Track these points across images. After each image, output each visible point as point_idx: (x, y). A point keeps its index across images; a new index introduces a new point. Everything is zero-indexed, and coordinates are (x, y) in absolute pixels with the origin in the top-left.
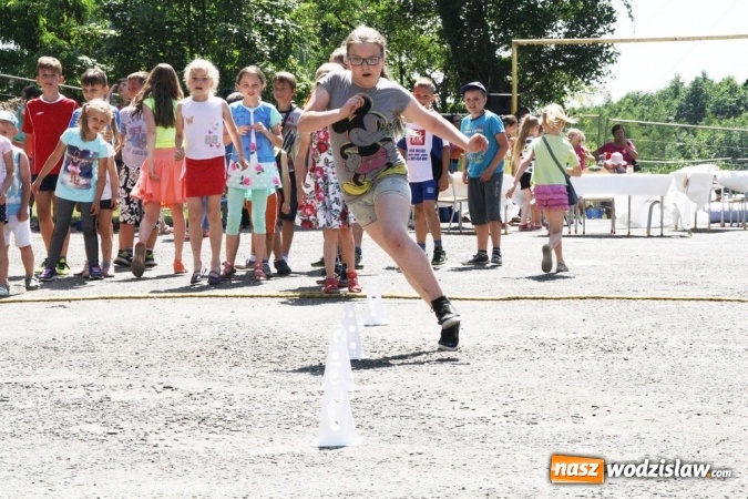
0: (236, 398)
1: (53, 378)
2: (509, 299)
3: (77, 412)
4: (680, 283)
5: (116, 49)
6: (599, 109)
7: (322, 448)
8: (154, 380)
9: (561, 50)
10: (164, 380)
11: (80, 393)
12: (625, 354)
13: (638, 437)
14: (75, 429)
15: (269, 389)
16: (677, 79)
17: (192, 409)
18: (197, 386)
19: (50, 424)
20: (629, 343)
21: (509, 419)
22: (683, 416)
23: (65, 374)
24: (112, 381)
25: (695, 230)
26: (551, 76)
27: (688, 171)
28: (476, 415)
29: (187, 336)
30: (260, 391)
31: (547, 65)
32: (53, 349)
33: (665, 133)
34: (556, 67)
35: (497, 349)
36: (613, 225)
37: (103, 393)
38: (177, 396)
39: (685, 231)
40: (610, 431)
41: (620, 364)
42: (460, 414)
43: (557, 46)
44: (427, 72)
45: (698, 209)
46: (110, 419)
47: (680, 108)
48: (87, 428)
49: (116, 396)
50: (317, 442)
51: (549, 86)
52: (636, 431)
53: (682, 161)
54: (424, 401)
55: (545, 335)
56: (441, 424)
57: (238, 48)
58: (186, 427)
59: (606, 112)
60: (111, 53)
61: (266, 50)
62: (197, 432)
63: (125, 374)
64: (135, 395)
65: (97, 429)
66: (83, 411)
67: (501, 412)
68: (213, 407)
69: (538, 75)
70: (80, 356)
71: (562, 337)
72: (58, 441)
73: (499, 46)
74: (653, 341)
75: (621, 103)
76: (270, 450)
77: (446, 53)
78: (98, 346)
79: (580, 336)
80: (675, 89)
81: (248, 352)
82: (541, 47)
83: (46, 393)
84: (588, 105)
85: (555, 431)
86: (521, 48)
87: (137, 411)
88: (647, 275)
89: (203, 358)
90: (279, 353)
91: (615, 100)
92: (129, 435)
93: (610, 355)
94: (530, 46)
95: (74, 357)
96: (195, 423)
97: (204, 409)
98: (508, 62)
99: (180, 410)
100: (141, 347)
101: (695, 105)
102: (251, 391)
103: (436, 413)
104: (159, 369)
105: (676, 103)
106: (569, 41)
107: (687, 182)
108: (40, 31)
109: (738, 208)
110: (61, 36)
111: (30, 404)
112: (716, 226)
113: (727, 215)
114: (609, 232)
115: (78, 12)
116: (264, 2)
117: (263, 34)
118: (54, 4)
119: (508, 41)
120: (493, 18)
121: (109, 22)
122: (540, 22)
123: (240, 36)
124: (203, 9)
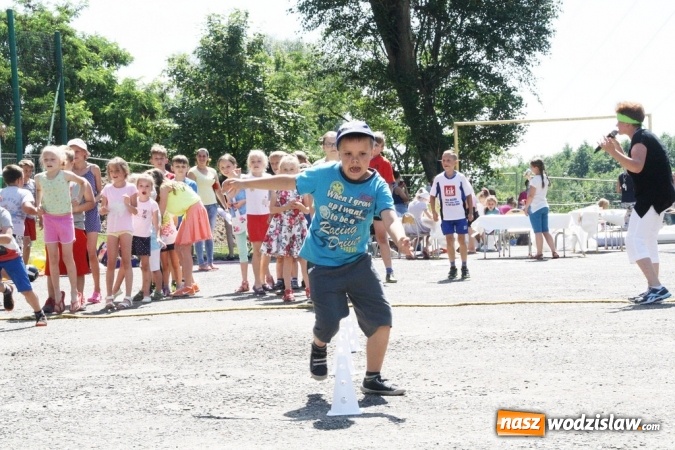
0: (272, 382)
1: (143, 370)
2: (460, 305)
3: (162, 395)
4: (580, 291)
5: (178, 138)
6: (514, 169)
8: (213, 370)
9: (486, 129)
10: (220, 370)
11: (163, 381)
12: (545, 342)
13: (559, 403)
14: (161, 407)
15: (295, 375)
16: (567, 146)
17: (241, 390)
18: (244, 374)
19: (143, 404)
20: (547, 334)
21: (467, 392)
22: (589, 387)
23: (151, 368)
24: (184, 372)
25: (588, 252)
26: (481, 147)
27: (582, 211)
28: (442, 389)
29: (234, 338)
30: (288, 376)
31: (479, 139)
32: (141, 350)
33: (561, 184)
34: (485, 140)
35: (454, 341)
36: (530, 249)
37: (178, 381)
38: (230, 381)
39: (581, 252)
40: (539, 398)
41: (542, 350)
42: (431, 389)
43: (486, 125)
44: (394, 146)
45: (589, 237)
46: (184, 399)
47: (571, 166)
48: (169, 406)
49: (188, 383)
51: (480, 153)
52: (557, 398)
53: (574, 203)
54: (405, 381)
55: (488, 331)
56: (419, 397)
57: (262, 134)
58: (238, 404)
59: (520, 170)
60: (174, 141)
61: (282, 134)
62: (246, 407)
63: (193, 367)
64: (201, 382)
65: (176, 407)
66: (165, 394)
67: (461, 386)
68: (256, 388)
69: (473, 146)
70: (161, 354)
71: (499, 331)
72: (149, 416)
73: (444, 127)
74: (564, 333)
77: (407, 132)
78: (173, 347)
79: (513, 330)
80: (567, 154)
81: (278, 349)
82: (474, 127)
83: (139, 381)
84: (506, 166)
85: (500, 400)
86: (460, 127)
87: (203, 393)
88: (556, 285)
89: (246, 354)
90: (300, 348)
91: (525, 162)
93: (535, 344)
94: (466, 127)
95: (157, 355)
96: (244, 401)
97: (250, 390)
98: (451, 139)
99: (233, 391)
100: (203, 347)
101: (581, 163)
102: (282, 377)
103: (414, 389)
104: (217, 362)
105: (568, 163)
106: (493, 122)
107: (581, 219)
108: (126, 128)
109: (616, 235)
110: (140, 131)
111: (129, 390)
112: (602, 249)
113: (609, 240)
114: (527, 255)
115: (152, 113)
116: (279, 101)
117: (279, 123)
118: (135, 109)
119: (450, 123)
120: (439, 107)
121: (172, 120)
122: (472, 109)
123: (263, 125)
124: (237, 108)
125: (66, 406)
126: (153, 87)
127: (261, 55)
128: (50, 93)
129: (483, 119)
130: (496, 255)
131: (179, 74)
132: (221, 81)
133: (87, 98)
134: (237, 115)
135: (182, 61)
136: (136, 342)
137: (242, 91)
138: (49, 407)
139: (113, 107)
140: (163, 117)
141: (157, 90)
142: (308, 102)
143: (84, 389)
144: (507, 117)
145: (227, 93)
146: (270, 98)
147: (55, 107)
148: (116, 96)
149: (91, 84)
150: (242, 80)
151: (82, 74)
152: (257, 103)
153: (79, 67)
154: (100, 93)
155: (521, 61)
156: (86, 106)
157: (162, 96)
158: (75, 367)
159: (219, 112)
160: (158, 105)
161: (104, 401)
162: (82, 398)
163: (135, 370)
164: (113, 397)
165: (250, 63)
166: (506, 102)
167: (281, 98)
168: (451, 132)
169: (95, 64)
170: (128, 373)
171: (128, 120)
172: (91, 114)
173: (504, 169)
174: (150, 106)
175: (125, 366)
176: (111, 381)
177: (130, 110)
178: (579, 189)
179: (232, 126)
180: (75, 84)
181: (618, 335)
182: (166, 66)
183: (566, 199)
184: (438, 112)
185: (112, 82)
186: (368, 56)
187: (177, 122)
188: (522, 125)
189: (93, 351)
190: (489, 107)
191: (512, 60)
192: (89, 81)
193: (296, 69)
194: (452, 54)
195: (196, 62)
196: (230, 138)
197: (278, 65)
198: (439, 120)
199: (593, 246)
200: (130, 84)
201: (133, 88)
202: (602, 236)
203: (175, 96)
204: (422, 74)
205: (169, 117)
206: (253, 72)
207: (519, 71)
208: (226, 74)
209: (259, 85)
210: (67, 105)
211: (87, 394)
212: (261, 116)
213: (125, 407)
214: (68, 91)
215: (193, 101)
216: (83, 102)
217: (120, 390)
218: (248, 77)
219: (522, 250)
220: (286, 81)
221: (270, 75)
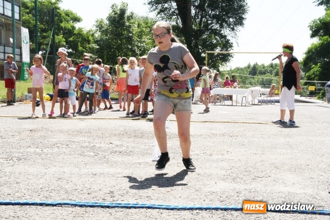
0: (130, 147)
1: (81, 139)
2: (204, 122)
4: (250, 119)
5: (98, 51)
6: (228, 71)
7: (153, 161)
8: (107, 141)
9: (219, 55)
10: (110, 141)
11: (87, 144)
12: (236, 137)
14: (86, 154)
16: (249, 64)
17: (118, 149)
18: (119, 143)
19: (79, 152)
20: (237, 134)
21: (204, 154)
22: (251, 154)
24: (97, 141)
25: (254, 105)
26: (216, 62)
27: (253, 88)
28: (195, 153)
29: (116, 129)
30: (136, 145)
31: (215, 58)
32: (80, 132)
33: (246, 78)
34: (217, 59)
35: (201, 135)
36: (232, 102)
37: (93, 144)
38: (113, 146)
39: (252, 104)
40: (232, 158)
41: (234, 140)
43: (218, 53)
46: (96, 151)
47: (250, 72)
48: (89, 153)
49: (97, 145)
50: (152, 159)
51: (215, 64)
53: (250, 86)
55: (214, 132)
58: (116, 154)
59: (230, 72)
61: (138, 52)
62: (119, 155)
63: (99, 139)
64: (102, 145)
65: (92, 154)
66: (88, 149)
67: (202, 152)
68: (123, 149)
69: (213, 61)
71: (218, 132)
72: (82, 157)
73: (202, 53)
74: (243, 134)
75: (234, 70)
76: (139, 161)
78: (92, 131)
79: (224, 132)
80: (249, 67)
81: (133, 135)
82: (213, 54)
83: (78, 144)
84: (225, 70)
85: (217, 158)
86: (208, 54)
87: (103, 149)
88: (241, 116)
89: (120, 136)
91: (233, 69)
92: (100, 156)
93: (232, 138)
94: (211, 53)
95: (86, 134)
96: (118, 153)
97: (121, 149)
98: (204, 58)
99: (114, 150)
100: (104, 132)
101: (254, 71)
102: (133, 145)
104: (108, 138)
105: (249, 70)
106: (221, 52)
107: (252, 92)
108: (78, 47)
109: (265, 99)
110: (83, 48)
111: (74, 146)
112: (260, 104)
113: (262, 101)
114: (231, 104)
115: (89, 42)
116: (138, 39)
117: (138, 48)
118: (82, 40)
119: (204, 52)
120: (200, 45)
121: (96, 45)
122: (213, 47)
123: (132, 49)
124: (122, 41)
125: (50, 151)
126: (90, 31)
127: (132, 21)
128: (50, 31)
129: (218, 51)
130: (219, 104)
131: (100, 26)
132: (116, 31)
133: (63, 34)
134: (121, 44)
135: (101, 22)
136: (78, 129)
137: (124, 35)
138: (44, 151)
139: (73, 38)
140: (93, 43)
141: (91, 33)
142: (150, 41)
143: (57, 145)
144: (226, 50)
145: (118, 35)
146: (135, 38)
147: (51, 37)
148: (75, 34)
149: (65, 28)
150: (124, 30)
151: (62, 25)
152: (130, 40)
153: (61, 22)
154: (69, 33)
155: (233, 29)
156: (63, 37)
157: (93, 35)
158: (54, 137)
159: (115, 42)
160: (91, 38)
161: (64, 150)
162: (56, 148)
163: (77, 139)
164: (68, 149)
165: (127, 24)
166: (227, 45)
167: (139, 38)
168: (204, 55)
169: (68, 21)
170: (74, 140)
171: (79, 44)
172: (65, 40)
173: (224, 71)
174: (88, 38)
175: (73, 137)
176: (67, 143)
177: (80, 40)
178: (253, 81)
179: (119, 48)
180: (60, 29)
181: (263, 136)
182: (95, 23)
183: (247, 84)
184: (200, 47)
185: (73, 28)
186: (174, 23)
187: (98, 46)
188: (232, 54)
189: (61, 131)
190: (220, 47)
191: (230, 29)
192: (65, 27)
193: (146, 27)
194: (207, 25)
195: (106, 22)
196: (118, 53)
197: (139, 26)
198: (200, 51)
199: (256, 102)
200: (80, 30)
201: (81, 31)
202: (260, 98)
203: (98, 35)
204: (195, 32)
205: (95, 43)
206: (128, 27)
207: (232, 33)
208: (118, 28)
209: (131, 33)
210: (56, 36)
211: (58, 147)
212: (131, 45)
213: (73, 153)
214: (56, 31)
215: (105, 37)
216: (62, 35)
217: (71, 146)
218: (127, 30)
219: (229, 102)
220: (142, 31)
221: (135, 29)
